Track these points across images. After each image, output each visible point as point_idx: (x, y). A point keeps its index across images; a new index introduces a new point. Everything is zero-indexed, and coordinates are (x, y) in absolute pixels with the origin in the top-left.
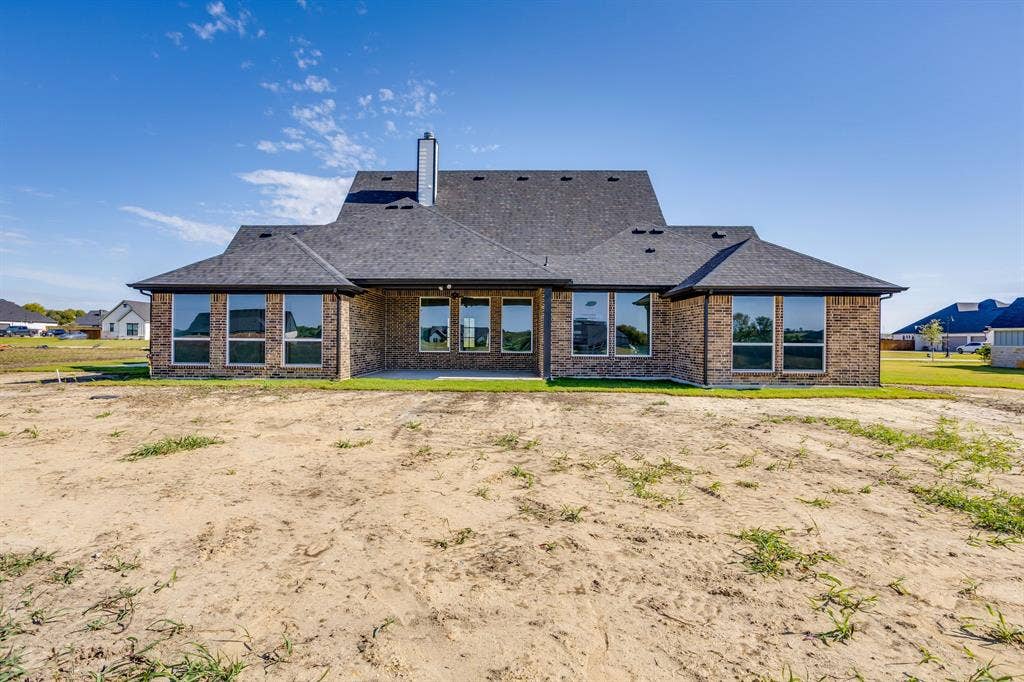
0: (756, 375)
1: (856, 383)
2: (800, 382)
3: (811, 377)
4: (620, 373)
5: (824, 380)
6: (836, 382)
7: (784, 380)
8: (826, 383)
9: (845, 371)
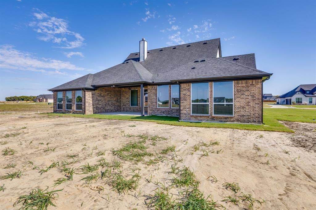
0: (201, 117)
1: (249, 121)
2: (221, 120)
3: (226, 118)
4: (172, 114)
5: (232, 119)
6: (238, 121)
7: (213, 119)
8: (233, 121)
9: (243, 116)
